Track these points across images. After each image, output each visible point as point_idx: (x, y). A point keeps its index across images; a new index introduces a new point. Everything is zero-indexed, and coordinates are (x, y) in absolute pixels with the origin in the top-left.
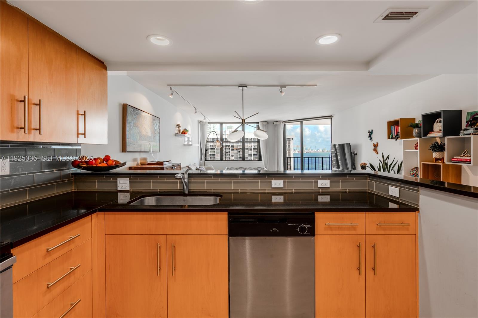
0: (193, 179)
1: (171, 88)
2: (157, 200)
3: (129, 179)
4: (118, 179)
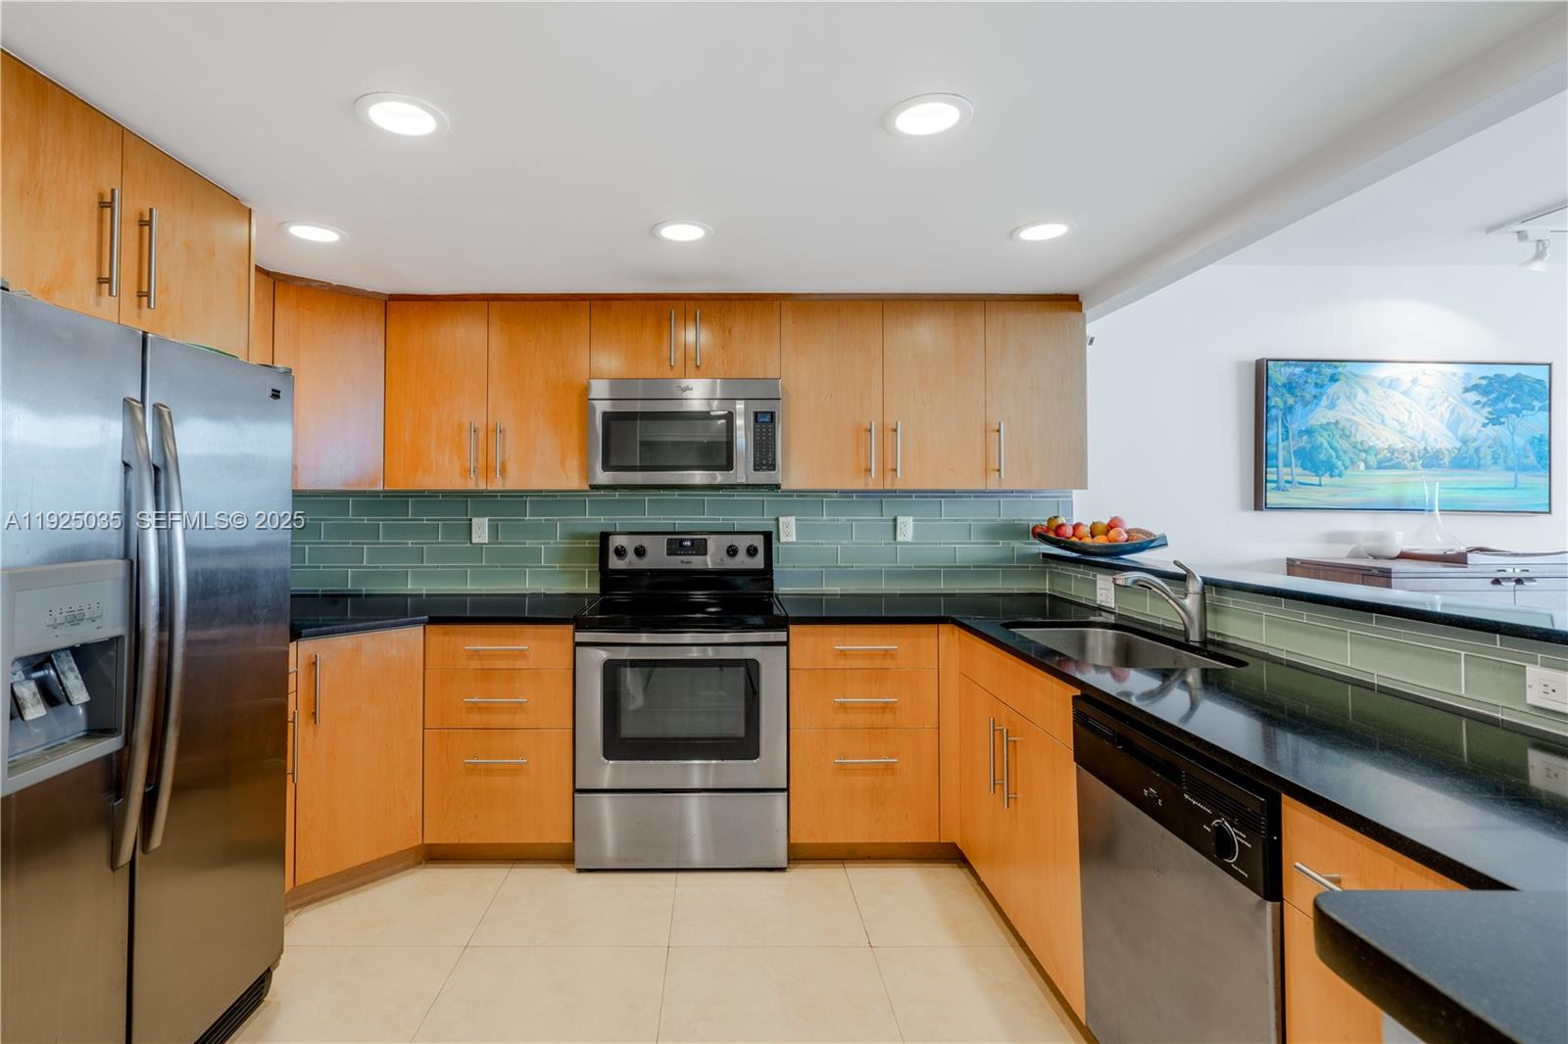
1: (1519, 232)
3: (1111, 578)
4: (1098, 576)
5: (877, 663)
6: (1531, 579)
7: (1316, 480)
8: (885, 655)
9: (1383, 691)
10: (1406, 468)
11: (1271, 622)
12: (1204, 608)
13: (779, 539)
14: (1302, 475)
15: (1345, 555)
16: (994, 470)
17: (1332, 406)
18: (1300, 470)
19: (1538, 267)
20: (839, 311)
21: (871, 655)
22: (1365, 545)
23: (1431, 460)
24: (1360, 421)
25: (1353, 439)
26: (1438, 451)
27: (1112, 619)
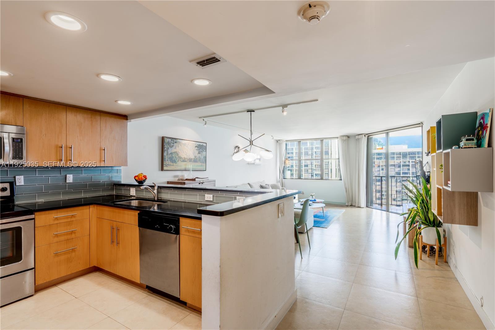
0: (163, 191)
1: (203, 119)
2: (139, 203)
3: (135, 188)
5: (69, 220)
6: (204, 183)
7: (172, 164)
8: (71, 217)
9: (188, 203)
10: (186, 162)
11: (170, 193)
12: (158, 192)
13: (15, 184)
14: (170, 163)
15: (177, 180)
16: (103, 161)
17: (175, 148)
18: (170, 162)
19: (205, 126)
20: (49, 106)
21: (67, 217)
22: (180, 178)
23: (190, 160)
24: (180, 152)
25: (179, 156)
26: (191, 159)
27: (135, 198)
